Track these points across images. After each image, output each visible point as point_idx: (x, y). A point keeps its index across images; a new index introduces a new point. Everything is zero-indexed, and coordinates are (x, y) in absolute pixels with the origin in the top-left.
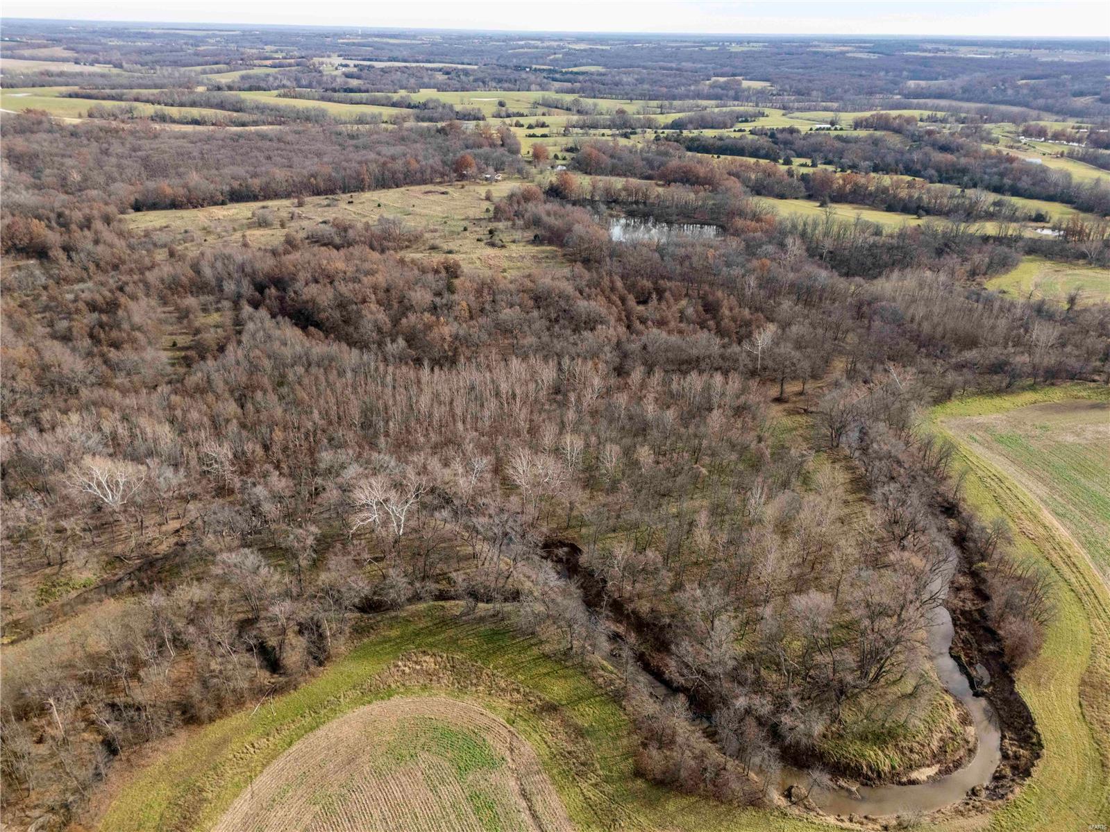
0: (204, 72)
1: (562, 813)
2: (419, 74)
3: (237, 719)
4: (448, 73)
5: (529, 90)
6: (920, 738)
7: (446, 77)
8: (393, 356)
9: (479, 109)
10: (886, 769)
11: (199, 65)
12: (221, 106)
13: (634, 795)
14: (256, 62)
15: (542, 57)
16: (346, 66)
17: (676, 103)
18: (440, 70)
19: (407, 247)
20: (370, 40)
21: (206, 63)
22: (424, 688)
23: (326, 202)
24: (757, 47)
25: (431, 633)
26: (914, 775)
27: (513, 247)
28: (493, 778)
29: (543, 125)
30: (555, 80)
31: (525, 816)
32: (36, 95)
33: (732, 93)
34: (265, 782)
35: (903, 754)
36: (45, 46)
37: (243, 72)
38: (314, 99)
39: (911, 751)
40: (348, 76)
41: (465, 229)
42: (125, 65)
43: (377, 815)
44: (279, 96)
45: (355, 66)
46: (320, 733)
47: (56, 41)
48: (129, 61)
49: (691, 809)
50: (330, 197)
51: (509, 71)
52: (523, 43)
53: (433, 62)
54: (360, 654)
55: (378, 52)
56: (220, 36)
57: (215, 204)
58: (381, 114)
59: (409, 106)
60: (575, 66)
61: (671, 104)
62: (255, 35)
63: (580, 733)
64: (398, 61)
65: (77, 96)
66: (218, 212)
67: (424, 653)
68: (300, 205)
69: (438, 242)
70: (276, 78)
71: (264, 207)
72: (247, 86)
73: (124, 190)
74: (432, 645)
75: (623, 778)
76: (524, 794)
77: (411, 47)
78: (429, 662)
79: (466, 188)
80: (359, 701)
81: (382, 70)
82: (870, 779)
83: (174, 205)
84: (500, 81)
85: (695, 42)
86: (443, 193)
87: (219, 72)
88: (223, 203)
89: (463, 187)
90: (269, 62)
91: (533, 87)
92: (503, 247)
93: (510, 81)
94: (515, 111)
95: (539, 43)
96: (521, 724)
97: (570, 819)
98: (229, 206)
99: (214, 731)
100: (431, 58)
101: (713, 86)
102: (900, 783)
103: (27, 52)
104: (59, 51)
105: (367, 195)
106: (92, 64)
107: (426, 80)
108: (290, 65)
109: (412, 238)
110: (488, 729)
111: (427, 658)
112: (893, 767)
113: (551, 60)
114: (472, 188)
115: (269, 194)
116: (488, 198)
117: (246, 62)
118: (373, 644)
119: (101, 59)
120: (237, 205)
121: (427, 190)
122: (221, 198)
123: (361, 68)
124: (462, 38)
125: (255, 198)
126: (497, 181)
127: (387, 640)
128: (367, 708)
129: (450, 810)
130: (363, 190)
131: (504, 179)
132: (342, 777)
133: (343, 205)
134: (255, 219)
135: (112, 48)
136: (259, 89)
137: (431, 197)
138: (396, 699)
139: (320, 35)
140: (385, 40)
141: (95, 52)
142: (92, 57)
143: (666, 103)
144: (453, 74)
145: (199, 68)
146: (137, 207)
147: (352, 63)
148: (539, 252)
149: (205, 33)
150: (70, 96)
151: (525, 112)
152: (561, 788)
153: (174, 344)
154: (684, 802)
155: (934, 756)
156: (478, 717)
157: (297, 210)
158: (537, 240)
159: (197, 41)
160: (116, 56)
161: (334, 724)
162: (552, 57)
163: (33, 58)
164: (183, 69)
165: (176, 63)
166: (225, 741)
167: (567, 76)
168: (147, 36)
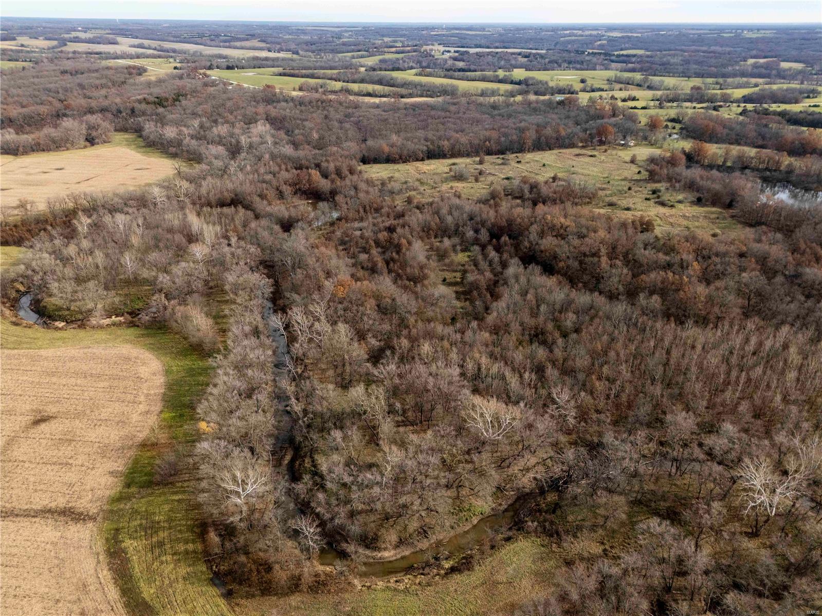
0: (353, 57)
2: (506, 58)
4: (526, 57)
5: (595, 69)
7: (526, 59)
9: (572, 85)
11: (348, 52)
12: (380, 82)
14: (386, 50)
15: (591, 43)
16: (449, 52)
17: (730, 80)
18: (519, 54)
19: (589, 203)
20: (453, 32)
21: (353, 51)
23: (500, 161)
24: (768, 34)
27: (681, 206)
30: (613, 61)
32: (259, 74)
33: (774, 72)
36: (247, 40)
37: (381, 57)
38: (440, 77)
40: (455, 59)
41: (630, 189)
42: (301, 52)
44: (416, 75)
45: (455, 52)
47: (252, 36)
48: (303, 50)
50: (501, 156)
51: (572, 54)
52: (568, 32)
53: (509, 48)
55: (465, 41)
56: (351, 31)
57: (417, 160)
58: (498, 89)
59: (512, 82)
60: (622, 50)
61: (725, 81)
62: (371, 30)
64: (483, 47)
65: (285, 75)
68: (481, 163)
69: (614, 199)
70: (404, 62)
71: (454, 164)
72: (391, 67)
73: (353, 148)
77: (485, 37)
79: (609, 151)
81: (477, 54)
84: (570, 63)
85: (710, 30)
86: (591, 156)
87: (362, 57)
88: (423, 160)
89: (606, 151)
90: (394, 50)
91: (598, 67)
92: (672, 206)
93: (578, 62)
94: (598, 86)
95: (580, 32)
98: (427, 162)
100: (506, 44)
101: (755, 66)
103: (238, 44)
104: (255, 43)
105: (529, 156)
106: (279, 52)
107: (513, 62)
108: (409, 52)
109: (591, 196)
113: (600, 45)
114: (614, 152)
115: (454, 153)
116: (634, 162)
117: (377, 50)
119: (284, 48)
120: (433, 161)
121: (577, 153)
122: (421, 155)
123: (463, 53)
124: (518, 29)
125: (444, 156)
126: (630, 147)
131: (635, 145)
133: (514, 164)
134: (452, 173)
135: (289, 40)
136: (398, 69)
137: (582, 159)
139: (416, 29)
140: (463, 32)
141: (279, 43)
142: (278, 46)
143: (721, 80)
144: (532, 58)
145: (350, 54)
146: (365, 161)
147: (452, 49)
148: (707, 212)
149: (339, 29)
150: (280, 75)
151: (605, 87)
153: (444, 279)
158: (699, 202)
159: (339, 36)
160: (293, 46)
162: (599, 43)
163: (242, 48)
164: (340, 55)
165: (333, 51)
167: (621, 58)
168: (304, 32)
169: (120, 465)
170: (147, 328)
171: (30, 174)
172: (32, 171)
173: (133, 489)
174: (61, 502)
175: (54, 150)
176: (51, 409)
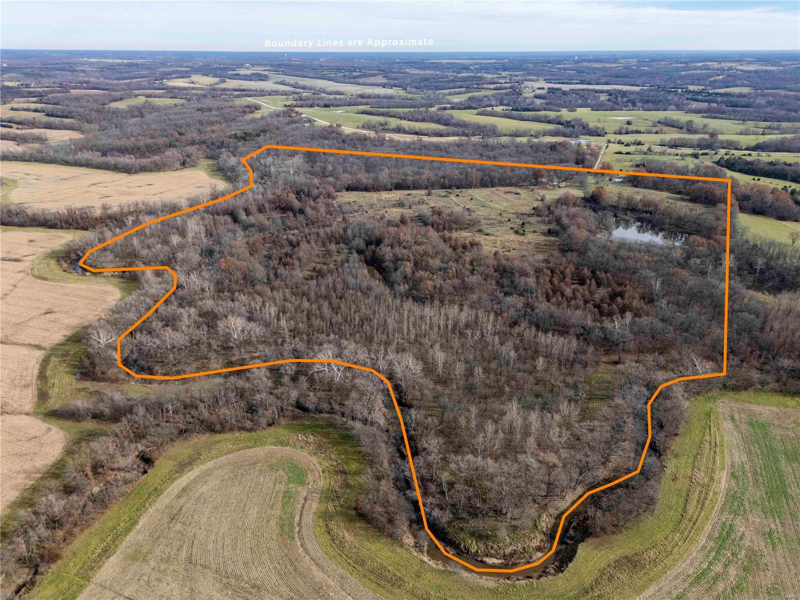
0: (450, 94)
1: (313, 510)
3: (228, 436)
6: (501, 545)
8: (400, 293)
10: (473, 551)
11: (451, 88)
13: (347, 515)
14: (487, 86)
15: (704, 79)
16: (542, 88)
19: (466, 228)
21: (455, 87)
22: (302, 448)
23: (444, 194)
25: (322, 428)
26: (486, 559)
27: (530, 235)
28: (300, 489)
29: (639, 144)
31: (300, 506)
32: (346, 112)
34: (223, 459)
35: (487, 548)
36: (375, 75)
37: (473, 94)
39: (492, 548)
41: (509, 220)
43: (249, 485)
44: (478, 114)
45: (548, 89)
46: (251, 450)
47: (383, 71)
49: (365, 529)
50: (448, 191)
54: (288, 427)
57: (387, 190)
59: (560, 123)
63: (347, 486)
66: (385, 195)
67: (313, 434)
68: (429, 194)
69: (486, 227)
70: (489, 99)
71: (409, 195)
72: (465, 105)
73: (346, 178)
74: (319, 433)
75: (349, 508)
76: (305, 499)
78: (311, 439)
79: (535, 191)
80: (274, 444)
81: (565, 92)
82: (462, 552)
83: (366, 189)
86: (517, 194)
87: (458, 94)
88: (391, 190)
89: (533, 190)
90: (494, 86)
92: (523, 234)
96: (327, 474)
97: (315, 513)
98: (394, 191)
99: (218, 437)
102: (477, 560)
105: (471, 191)
106: (391, 88)
107: (590, 101)
108: (505, 88)
109: (473, 223)
110: (312, 471)
111: (312, 437)
112: (477, 552)
114: (538, 191)
115: (416, 186)
116: (542, 200)
117: (480, 86)
118: (296, 424)
119: (399, 84)
122: (390, 187)
123: (551, 90)
125: (408, 188)
126: (559, 187)
127: (303, 425)
128: (275, 447)
129: (274, 493)
130: (470, 188)
131: (566, 187)
132: (247, 468)
133: (453, 197)
137: (507, 196)
138: (288, 448)
145: (449, 91)
146: (349, 188)
147: (548, 86)
148: (545, 241)
150: (362, 113)
152: (321, 502)
153: (315, 269)
154: (364, 525)
155: (504, 556)
156: (312, 465)
157: (425, 198)
158: (548, 233)
161: (258, 449)
164: (438, 92)
165: (437, 88)
166: (220, 441)
168: (436, 66)
169: (69, 333)
170: (128, 279)
171: (130, 187)
172: (133, 185)
173: (69, 342)
174: (37, 343)
175: (156, 171)
176: (56, 309)
